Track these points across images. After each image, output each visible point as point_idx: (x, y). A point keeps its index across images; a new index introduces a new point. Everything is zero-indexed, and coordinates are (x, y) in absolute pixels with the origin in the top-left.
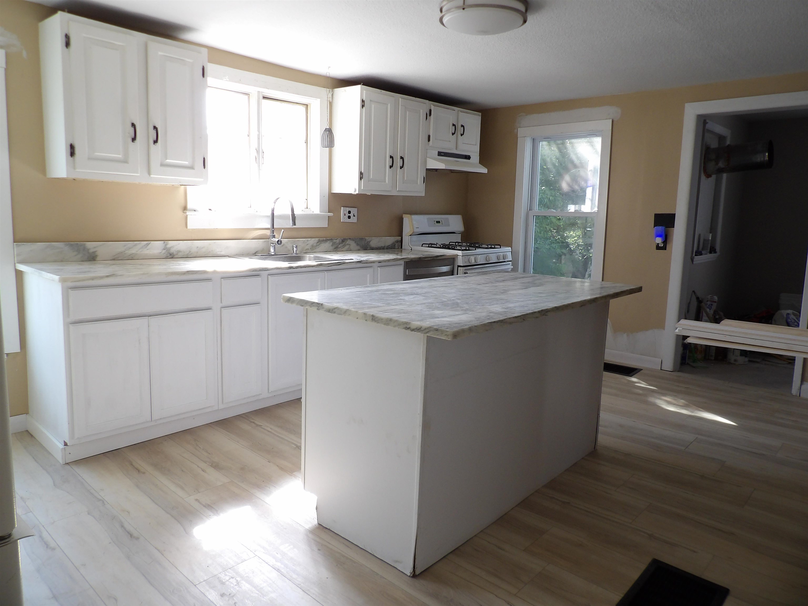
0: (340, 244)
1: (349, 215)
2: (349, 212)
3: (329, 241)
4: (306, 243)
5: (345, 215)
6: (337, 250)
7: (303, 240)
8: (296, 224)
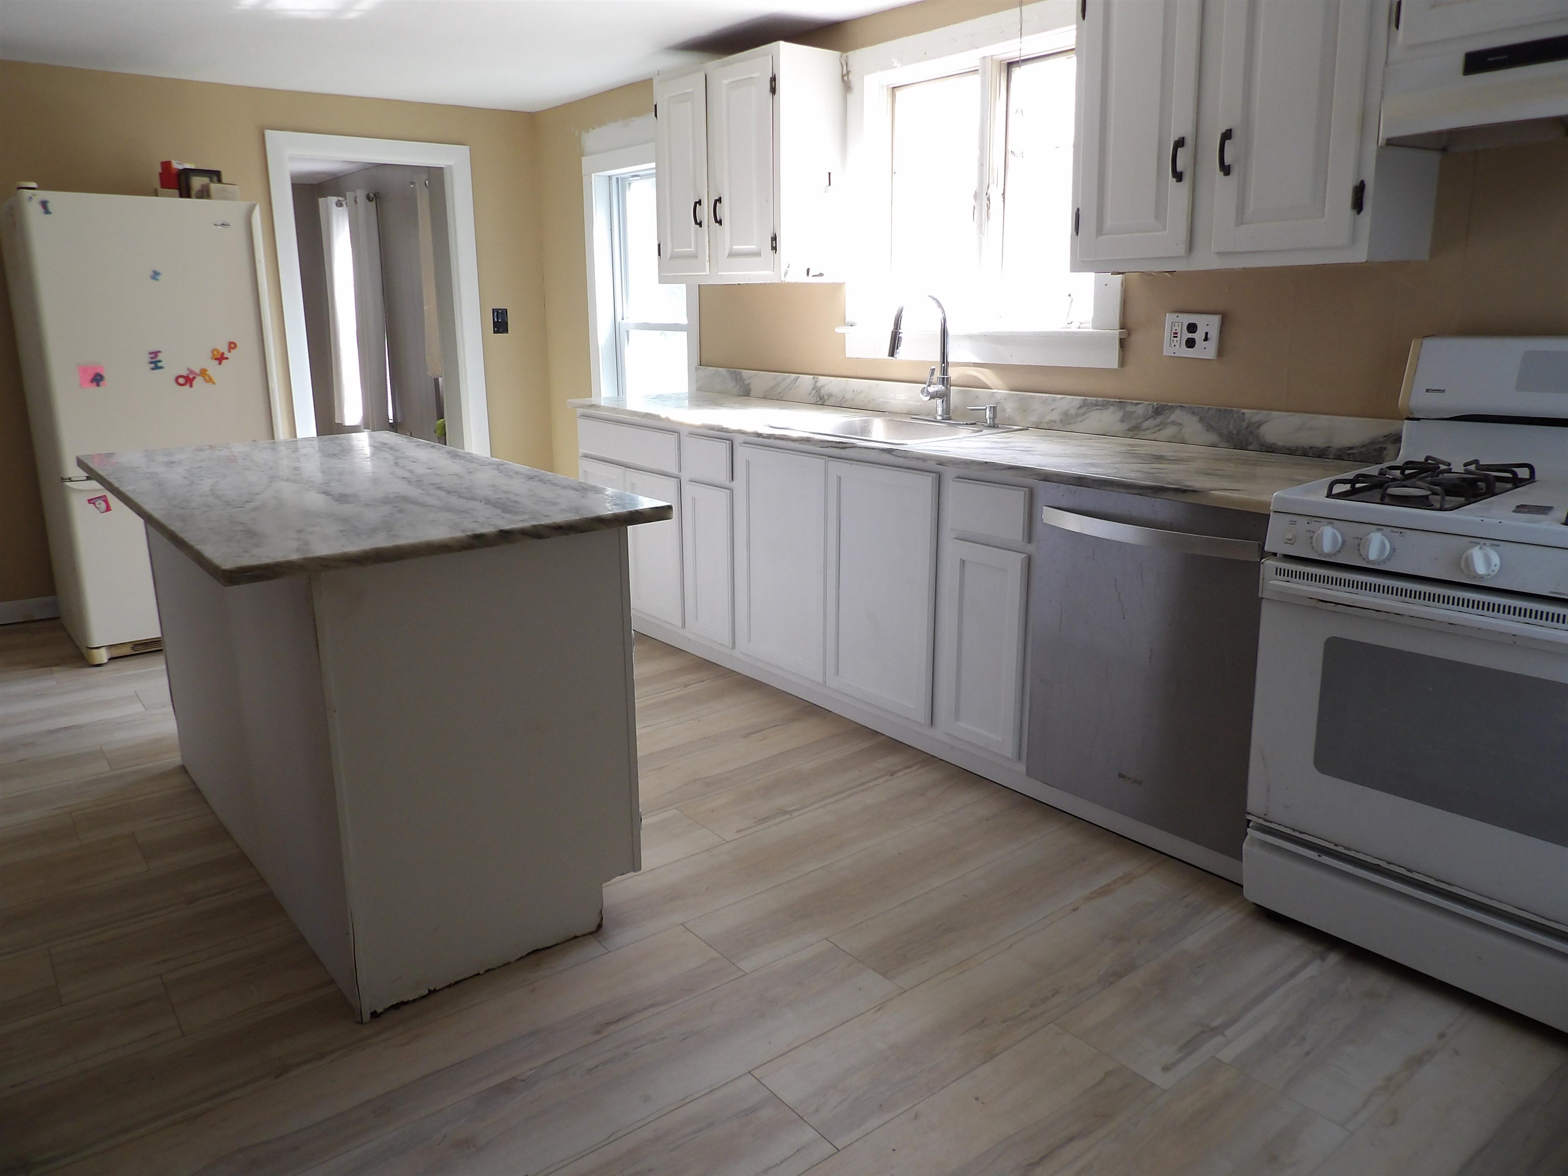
0: (1147, 420)
1: (1191, 335)
2: (1192, 328)
3: (1112, 407)
4: (1050, 405)
5: (1174, 337)
6: (1138, 434)
7: (1042, 397)
8: (897, 356)
